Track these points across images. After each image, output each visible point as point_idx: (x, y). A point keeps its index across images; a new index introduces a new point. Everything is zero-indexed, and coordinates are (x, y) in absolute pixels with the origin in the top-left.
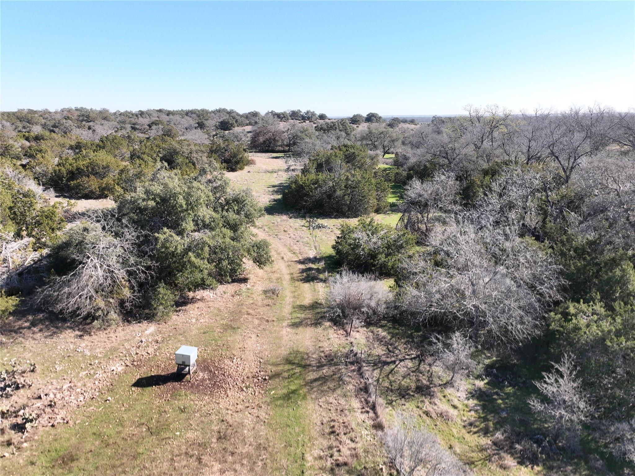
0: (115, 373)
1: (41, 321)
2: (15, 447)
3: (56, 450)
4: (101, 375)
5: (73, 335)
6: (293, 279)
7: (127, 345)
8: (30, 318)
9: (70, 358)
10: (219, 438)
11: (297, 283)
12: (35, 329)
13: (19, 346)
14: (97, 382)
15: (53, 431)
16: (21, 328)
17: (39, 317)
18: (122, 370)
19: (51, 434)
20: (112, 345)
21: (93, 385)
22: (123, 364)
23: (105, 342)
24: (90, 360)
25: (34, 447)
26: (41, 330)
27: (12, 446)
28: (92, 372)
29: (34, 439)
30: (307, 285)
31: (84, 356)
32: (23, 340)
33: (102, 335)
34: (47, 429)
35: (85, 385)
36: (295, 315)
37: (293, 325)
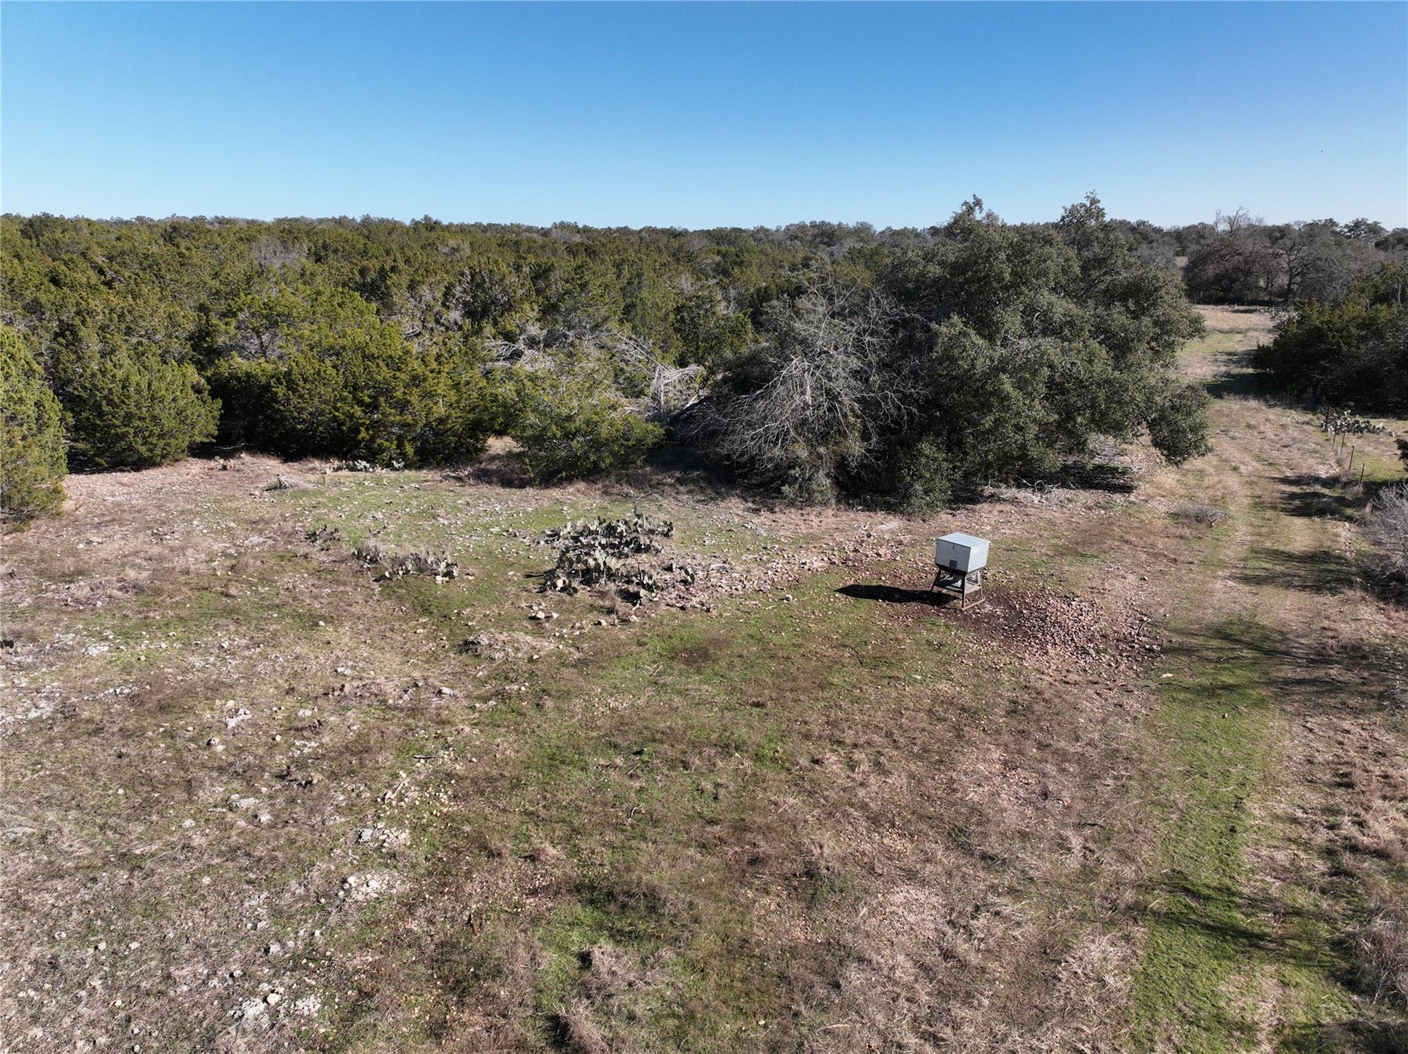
0: (806, 567)
1: (693, 480)
2: (618, 618)
3: (682, 640)
4: (780, 565)
5: (742, 507)
6: (1258, 505)
7: (839, 537)
8: (678, 474)
9: (731, 534)
10: (1012, 713)
11: (1269, 514)
12: (682, 489)
13: (653, 503)
14: (770, 573)
15: (681, 614)
16: (660, 483)
17: (691, 475)
18: (822, 567)
19: (677, 618)
20: (811, 531)
21: (762, 575)
22: (826, 559)
23: (797, 525)
24: (766, 543)
25: (647, 626)
26: (690, 492)
27: (614, 616)
28: (765, 558)
29: (649, 617)
30: (1299, 522)
31: (756, 536)
32: (660, 498)
33: (793, 515)
34: (673, 610)
35: (748, 572)
36: (1252, 563)
37: (1245, 579)
